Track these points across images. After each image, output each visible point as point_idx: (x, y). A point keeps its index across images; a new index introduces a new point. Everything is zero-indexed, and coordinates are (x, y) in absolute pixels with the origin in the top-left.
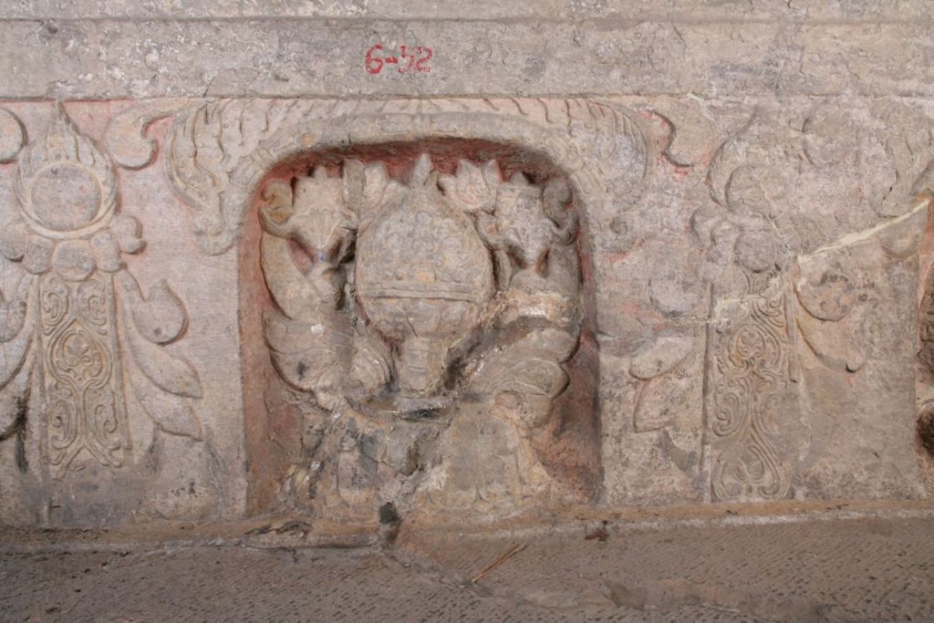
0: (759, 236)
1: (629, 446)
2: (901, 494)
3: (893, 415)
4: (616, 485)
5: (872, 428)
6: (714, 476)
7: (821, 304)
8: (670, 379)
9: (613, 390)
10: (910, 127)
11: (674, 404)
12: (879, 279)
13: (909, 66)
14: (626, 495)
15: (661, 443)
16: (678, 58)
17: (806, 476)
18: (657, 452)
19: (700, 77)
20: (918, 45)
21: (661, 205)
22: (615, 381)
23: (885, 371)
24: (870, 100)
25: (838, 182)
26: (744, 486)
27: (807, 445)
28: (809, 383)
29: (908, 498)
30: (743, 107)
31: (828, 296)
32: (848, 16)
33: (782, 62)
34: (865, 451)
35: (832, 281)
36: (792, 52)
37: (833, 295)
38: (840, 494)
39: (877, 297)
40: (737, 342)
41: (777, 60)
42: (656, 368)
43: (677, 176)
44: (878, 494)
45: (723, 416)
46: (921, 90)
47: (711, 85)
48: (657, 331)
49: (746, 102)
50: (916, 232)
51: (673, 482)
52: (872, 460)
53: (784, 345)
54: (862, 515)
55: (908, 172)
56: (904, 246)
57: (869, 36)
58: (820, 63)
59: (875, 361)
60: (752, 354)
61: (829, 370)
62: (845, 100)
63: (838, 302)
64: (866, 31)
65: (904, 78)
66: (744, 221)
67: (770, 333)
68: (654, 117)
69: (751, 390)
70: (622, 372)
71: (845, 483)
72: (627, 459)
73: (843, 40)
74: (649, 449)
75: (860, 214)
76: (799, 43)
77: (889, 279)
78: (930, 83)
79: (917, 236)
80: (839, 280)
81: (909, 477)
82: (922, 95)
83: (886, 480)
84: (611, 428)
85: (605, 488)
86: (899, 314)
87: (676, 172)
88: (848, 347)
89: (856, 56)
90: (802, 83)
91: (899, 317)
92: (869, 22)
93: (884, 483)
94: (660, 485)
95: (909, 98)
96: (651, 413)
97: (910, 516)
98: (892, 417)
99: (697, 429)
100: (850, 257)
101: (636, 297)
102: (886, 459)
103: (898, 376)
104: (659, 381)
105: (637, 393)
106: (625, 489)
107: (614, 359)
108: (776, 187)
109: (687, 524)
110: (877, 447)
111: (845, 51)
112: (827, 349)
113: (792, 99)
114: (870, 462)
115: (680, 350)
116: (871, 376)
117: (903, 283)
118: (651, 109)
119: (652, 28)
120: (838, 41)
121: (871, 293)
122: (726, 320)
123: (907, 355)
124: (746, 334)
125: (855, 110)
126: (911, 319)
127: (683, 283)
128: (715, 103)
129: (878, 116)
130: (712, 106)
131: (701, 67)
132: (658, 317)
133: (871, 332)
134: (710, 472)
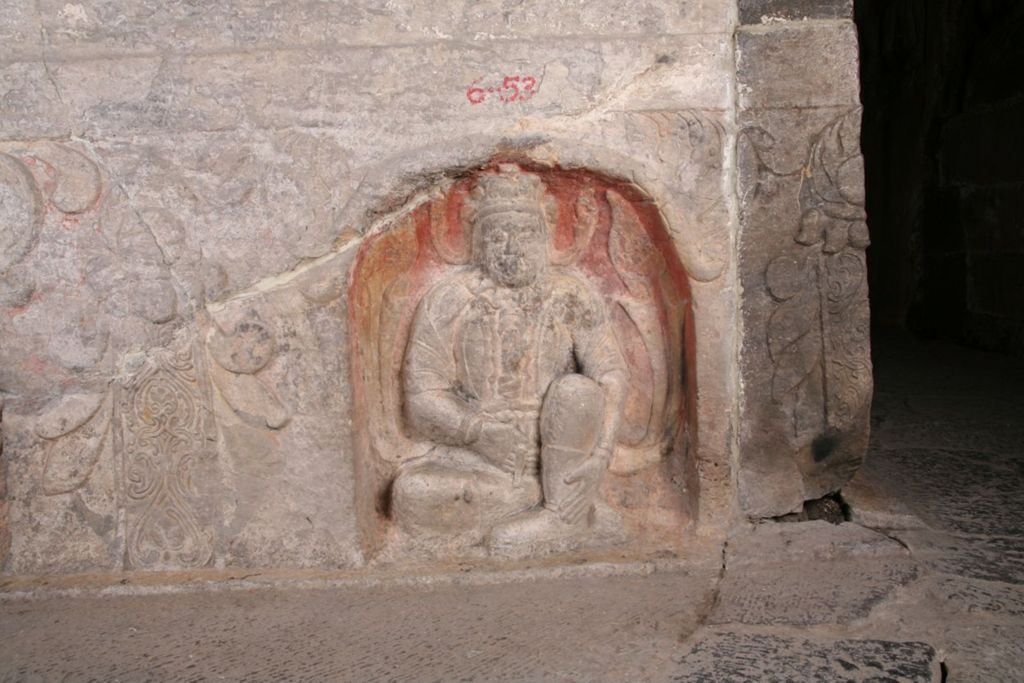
0: (156, 285)
1: (40, 510)
2: (333, 563)
3: (327, 475)
4: (24, 552)
5: (303, 491)
6: (128, 542)
7: (233, 356)
8: (78, 438)
9: (18, 450)
10: (322, 159)
11: (83, 466)
12: (301, 327)
13: (312, 94)
14: (35, 562)
15: (75, 506)
16: (55, 100)
17: (232, 543)
18: (71, 515)
19: (81, 118)
20: (320, 72)
21: (54, 255)
22: (19, 441)
23: (314, 428)
24: (271, 134)
25: (244, 222)
26: (162, 553)
27: (233, 509)
28: (230, 441)
29: (339, 567)
30: (132, 148)
31: (239, 347)
32: (242, 44)
33: (170, 97)
34: (296, 515)
35: (243, 331)
36: (179, 86)
37: (245, 346)
38: (267, 562)
39: (300, 346)
40: (146, 398)
41: (162, 96)
42: (60, 427)
43: (68, 224)
44: (307, 563)
45: (136, 477)
46: (328, 120)
47: (93, 126)
48: (64, 387)
49: (134, 142)
50: (335, 275)
51: (87, 549)
52: (303, 526)
53: (198, 401)
54: (256, 586)
55: (326, 209)
56: (321, 290)
57: (264, 64)
58: (210, 96)
59: (302, 417)
60: (163, 411)
61: (248, 427)
62: (243, 135)
63: (251, 353)
64: (259, 60)
65: (306, 108)
66: (139, 269)
67: (181, 388)
68: (38, 163)
69: (164, 450)
70: (27, 432)
71: (273, 550)
72: (39, 523)
73: (235, 70)
74: (62, 513)
75: (274, 256)
76: (187, 76)
77: (312, 326)
78: (338, 112)
79: (336, 279)
80: (251, 329)
81: (344, 544)
82: (330, 124)
83: (318, 548)
84: (18, 491)
85: (11, 554)
86: (325, 364)
87: (67, 220)
88: (267, 402)
89: (251, 87)
90: (192, 119)
91: (324, 368)
92: (262, 50)
93: (315, 550)
94: (74, 552)
95: (316, 128)
96: (59, 475)
97: (311, 587)
98: (325, 479)
99: (112, 492)
100: (266, 304)
101: (39, 352)
102: (319, 524)
103: (329, 433)
104: (67, 440)
105: (45, 453)
106: (35, 555)
107: (19, 418)
108: (169, 232)
109: (64, 593)
110: (310, 511)
111: (238, 82)
112: (244, 405)
113: (185, 137)
114: (301, 527)
115: (85, 408)
116: (298, 433)
117: (329, 330)
118: (32, 154)
119: (23, 69)
120: (229, 72)
121: (292, 342)
122: (131, 375)
123: (338, 410)
124: (155, 389)
125: (256, 145)
126: (339, 370)
127: (82, 337)
128: (103, 145)
129: (283, 149)
130: (99, 148)
131: (81, 107)
132: (63, 373)
133: (296, 385)
134: (124, 537)
